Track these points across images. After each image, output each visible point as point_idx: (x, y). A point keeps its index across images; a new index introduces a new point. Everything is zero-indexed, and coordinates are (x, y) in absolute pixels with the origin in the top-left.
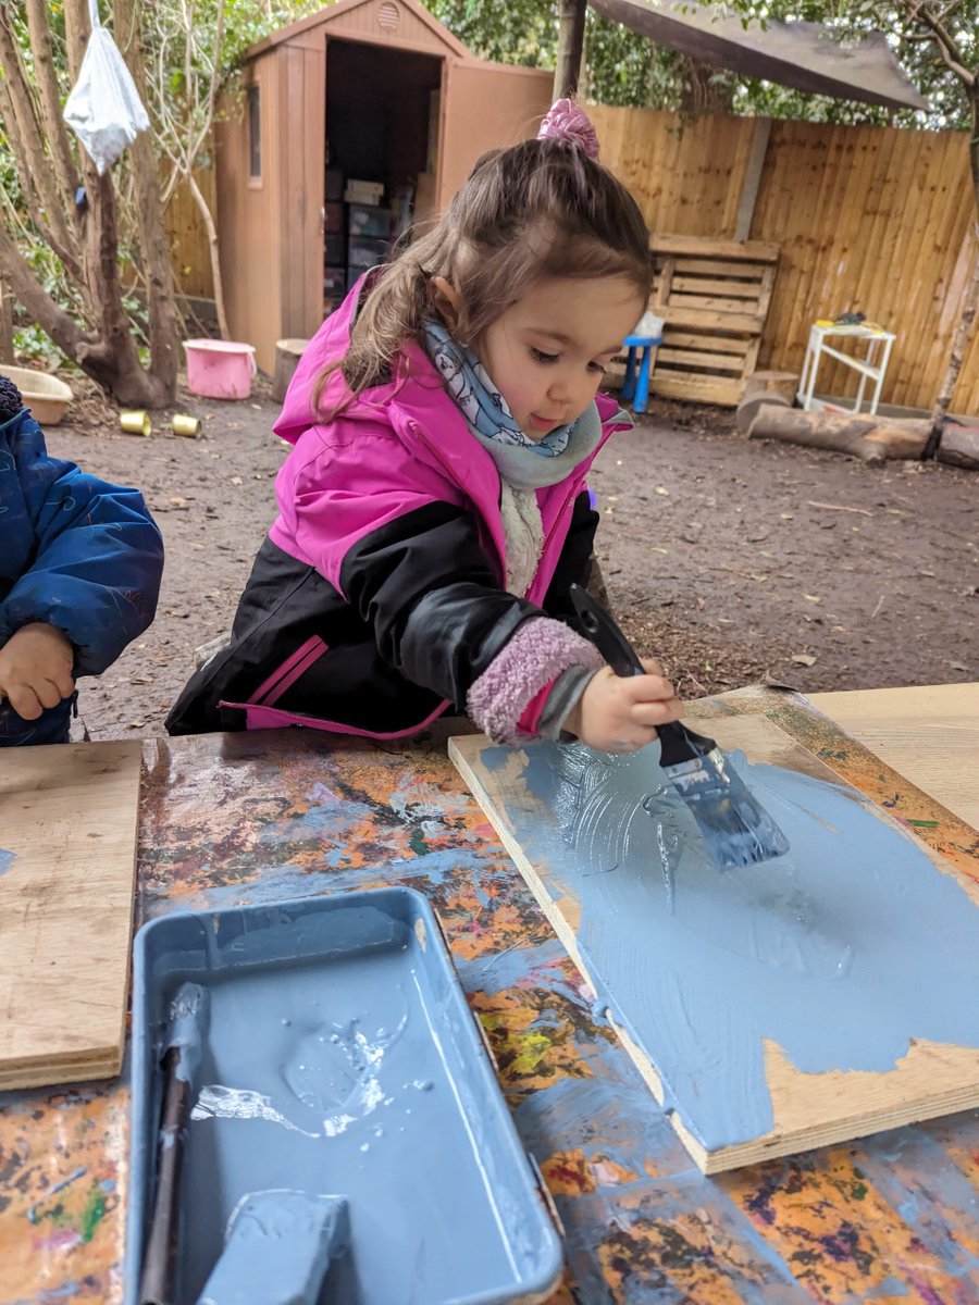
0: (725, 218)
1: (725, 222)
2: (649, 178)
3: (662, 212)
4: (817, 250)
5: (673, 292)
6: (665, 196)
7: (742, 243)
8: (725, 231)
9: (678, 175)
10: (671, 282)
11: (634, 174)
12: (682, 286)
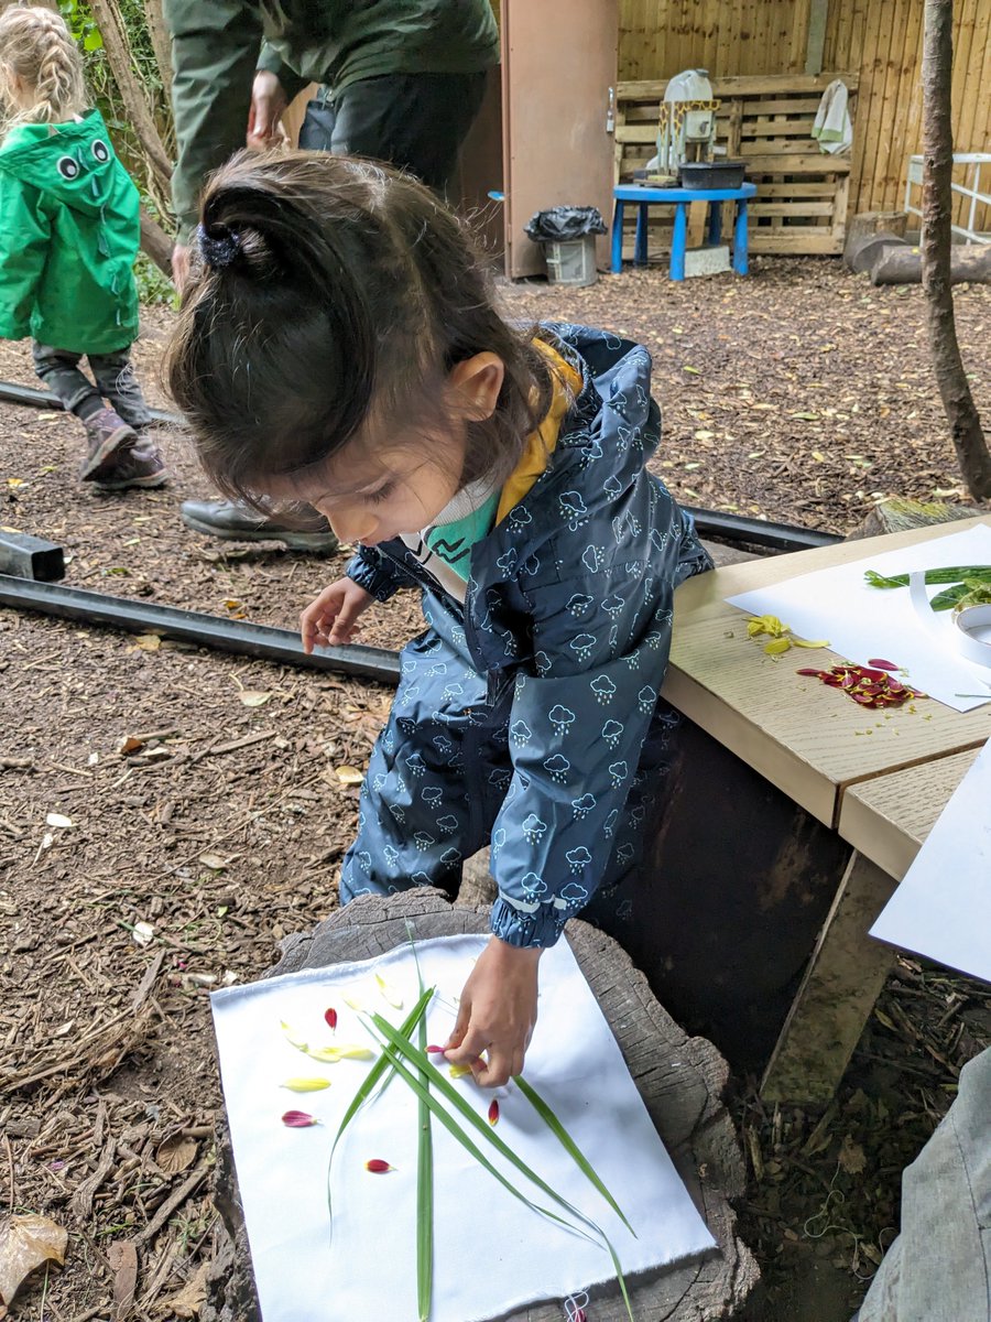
0: (794, 50)
1: (793, 53)
2: (704, 16)
3: (722, 51)
4: (899, 72)
5: (745, 139)
6: (723, 35)
7: (817, 75)
8: (793, 64)
9: (735, 9)
10: (740, 127)
11: (686, 13)
12: (754, 131)
